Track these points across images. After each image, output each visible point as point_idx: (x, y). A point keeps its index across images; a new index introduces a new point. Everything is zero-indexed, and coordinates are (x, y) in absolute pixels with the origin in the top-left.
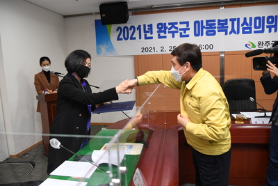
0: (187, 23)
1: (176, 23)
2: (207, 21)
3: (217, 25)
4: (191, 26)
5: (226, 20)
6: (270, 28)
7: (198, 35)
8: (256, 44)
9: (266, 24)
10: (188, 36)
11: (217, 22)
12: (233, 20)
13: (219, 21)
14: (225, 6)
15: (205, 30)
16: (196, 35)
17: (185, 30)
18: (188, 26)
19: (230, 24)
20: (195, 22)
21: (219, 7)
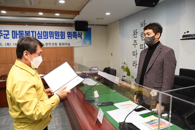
0: (8, 31)
1: (2, 31)
2: (19, 31)
3: (24, 34)
4: (10, 33)
5: (29, 32)
6: (51, 37)
7: (15, 38)
8: (45, 44)
9: (49, 35)
10: (9, 38)
11: (24, 32)
12: (33, 32)
13: (26, 31)
14: (29, 25)
15: (18, 36)
16: (13, 38)
17: (7, 35)
18: (8, 33)
19: (31, 33)
20: (13, 31)
21: (25, 25)
